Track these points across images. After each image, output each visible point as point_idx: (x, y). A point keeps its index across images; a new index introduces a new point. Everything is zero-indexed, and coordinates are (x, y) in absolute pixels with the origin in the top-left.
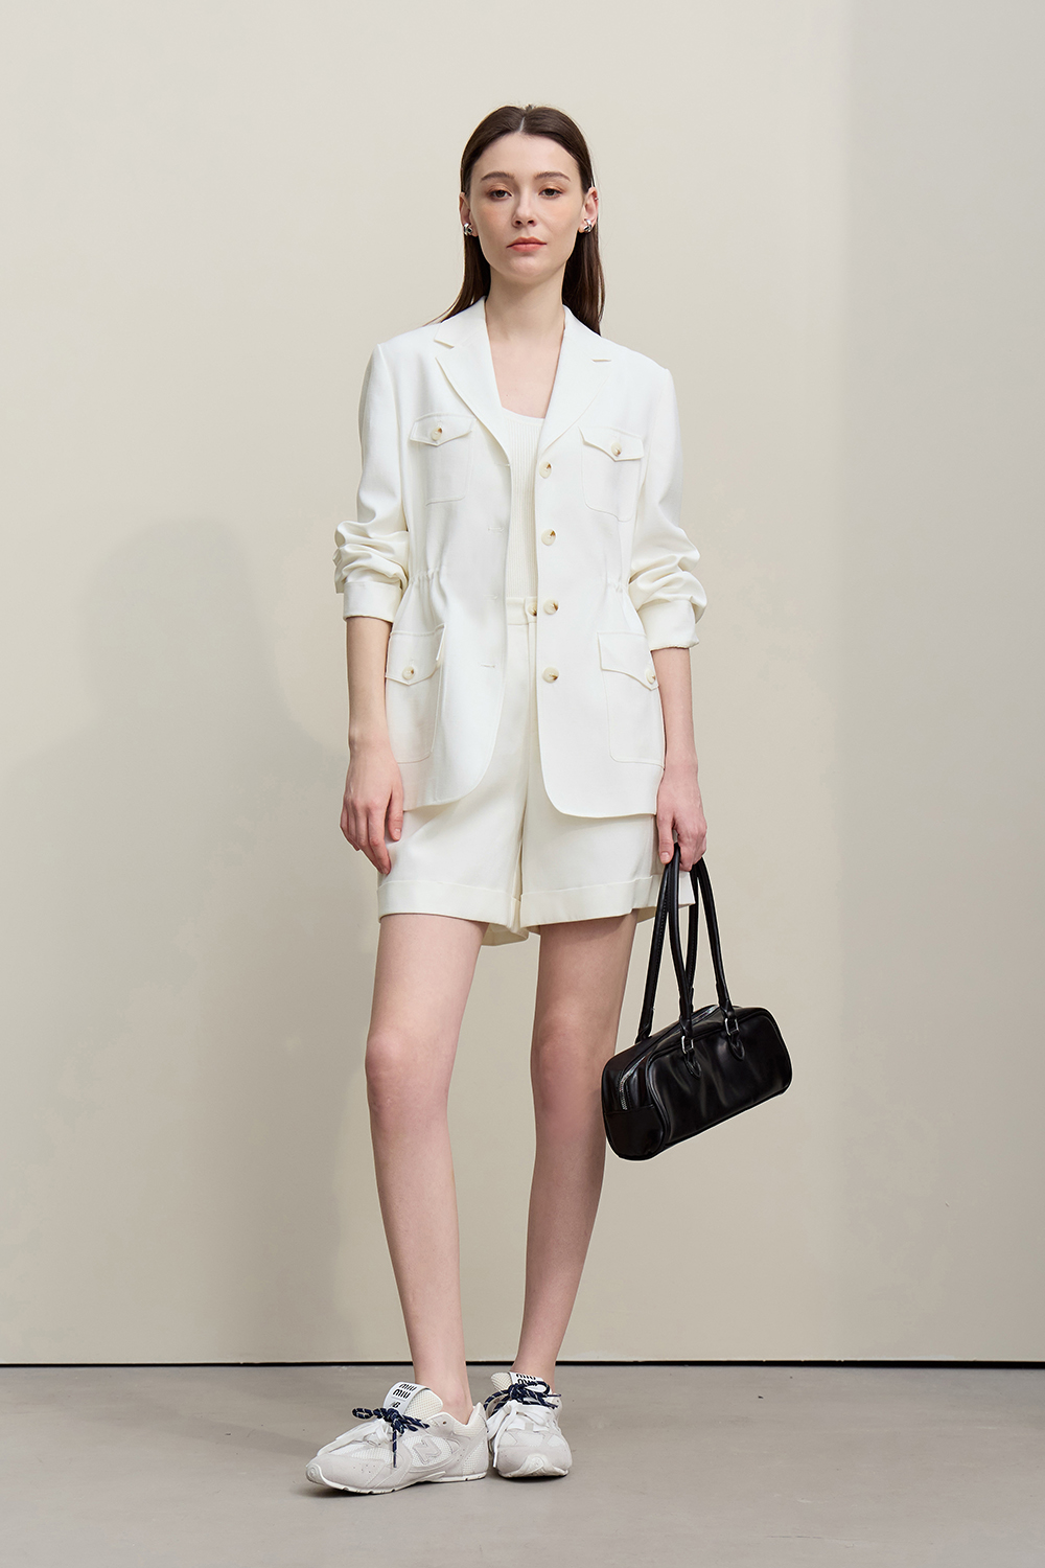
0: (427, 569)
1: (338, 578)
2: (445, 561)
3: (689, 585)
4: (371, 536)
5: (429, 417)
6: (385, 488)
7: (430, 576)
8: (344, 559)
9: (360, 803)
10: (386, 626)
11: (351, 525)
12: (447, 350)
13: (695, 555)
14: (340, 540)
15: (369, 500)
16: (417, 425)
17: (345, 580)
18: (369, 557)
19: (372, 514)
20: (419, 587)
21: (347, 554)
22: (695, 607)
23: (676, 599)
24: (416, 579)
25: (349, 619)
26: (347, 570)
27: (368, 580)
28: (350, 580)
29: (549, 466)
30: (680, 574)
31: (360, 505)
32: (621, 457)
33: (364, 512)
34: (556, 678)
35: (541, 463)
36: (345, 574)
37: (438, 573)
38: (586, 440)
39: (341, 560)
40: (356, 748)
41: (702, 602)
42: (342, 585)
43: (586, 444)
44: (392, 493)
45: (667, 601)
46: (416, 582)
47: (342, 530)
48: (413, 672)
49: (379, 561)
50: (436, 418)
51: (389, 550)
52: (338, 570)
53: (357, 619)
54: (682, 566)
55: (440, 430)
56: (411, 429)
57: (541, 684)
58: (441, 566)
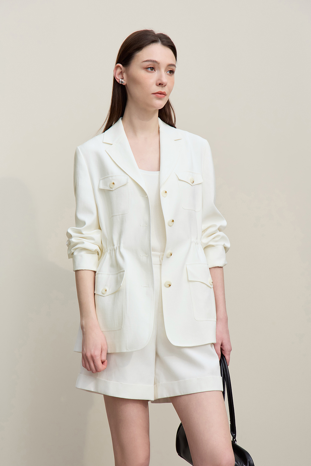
0: (114, 245)
1: (69, 253)
2: (122, 242)
3: (223, 238)
4: (83, 233)
5: (107, 177)
6: (88, 210)
7: (115, 248)
8: (72, 244)
9: (89, 355)
10: (93, 273)
11: (73, 228)
12: (110, 145)
13: (224, 223)
14: (70, 236)
15: (81, 217)
16: (101, 181)
17: (73, 254)
18: (83, 243)
19: (84, 223)
20: (110, 253)
21: (73, 242)
22: (225, 248)
23: (217, 245)
24: (109, 250)
25: (77, 271)
26: (73, 250)
27: (83, 253)
28: (75, 254)
29: (166, 192)
30: (219, 233)
31: (77, 219)
32: (195, 183)
33: (79, 222)
34: (170, 286)
35: (162, 191)
36: (72, 251)
37: (119, 247)
38: (180, 179)
39: (70, 245)
40: (84, 330)
41: (228, 245)
42: (71, 255)
43: (180, 180)
44: (91, 212)
45: (213, 246)
46: (109, 251)
47: (70, 231)
48: (106, 291)
49: (88, 244)
50: (110, 178)
51: (92, 239)
52: (69, 249)
53: (80, 271)
54: (220, 229)
55: (114, 183)
56: (99, 184)
57: (164, 289)
58: (120, 244)
